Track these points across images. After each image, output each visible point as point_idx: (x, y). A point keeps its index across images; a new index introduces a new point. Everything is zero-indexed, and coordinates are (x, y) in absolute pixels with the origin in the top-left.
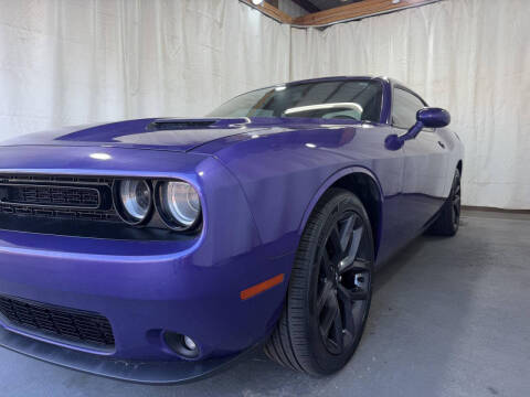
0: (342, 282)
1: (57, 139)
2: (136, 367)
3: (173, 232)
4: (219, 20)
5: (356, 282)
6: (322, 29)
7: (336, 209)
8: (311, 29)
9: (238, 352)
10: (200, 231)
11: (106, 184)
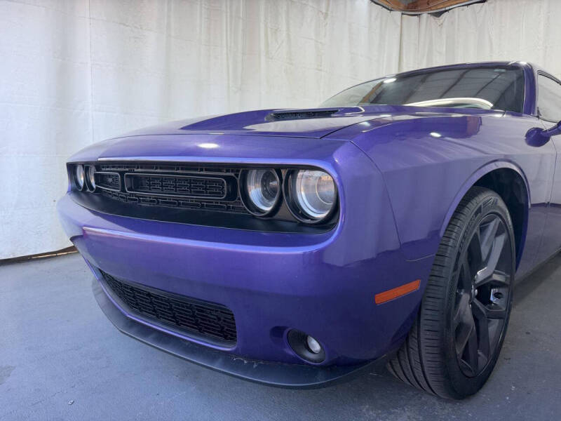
0: (478, 297)
1: (182, 129)
2: (255, 366)
3: (302, 224)
4: (324, 11)
5: (492, 298)
6: (438, 14)
7: (479, 210)
8: (425, 15)
9: (365, 362)
10: (335, 224)
11: (233, 174)
